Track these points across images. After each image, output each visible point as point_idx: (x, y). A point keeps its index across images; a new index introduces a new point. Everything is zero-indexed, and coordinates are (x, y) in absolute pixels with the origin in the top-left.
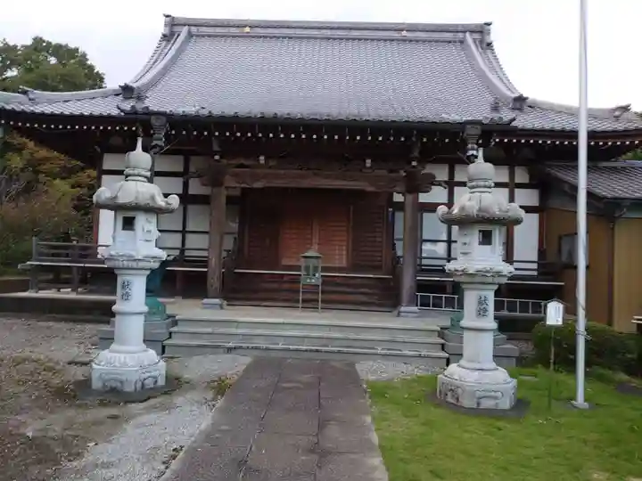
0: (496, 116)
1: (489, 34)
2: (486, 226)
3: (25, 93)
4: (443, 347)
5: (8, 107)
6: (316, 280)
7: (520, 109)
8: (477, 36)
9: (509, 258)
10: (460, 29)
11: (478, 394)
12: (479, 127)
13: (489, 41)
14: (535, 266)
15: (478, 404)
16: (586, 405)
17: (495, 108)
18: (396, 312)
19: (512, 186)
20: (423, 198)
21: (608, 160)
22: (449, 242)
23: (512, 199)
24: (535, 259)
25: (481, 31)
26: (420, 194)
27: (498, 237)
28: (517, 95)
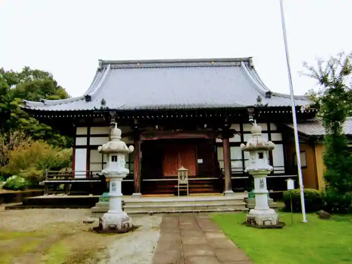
0: (259, 104)
1: (252, 62)
2: (260, 151)
3: (43, 101)
4: (246, 206)
5: (37, 109)
6: (185, 181)
7: (269, 97)
8: (247, 63)
9: (271, 163)
10: (238, 60)
11: (263, 219)
12: (253, 109)
13: (252, 65)
14: (283, 168)
15: (264, 223)
16: (307, 221)
17: (259, 100)
18: (223, 194)
19: (269, 132)
20: (231, 140)
21: (311, 118)
22: (243, 160)
23: (270, 139)
24: (283, 165)
25: (248, 61)
26: (230, 139)
27: (266, 155)
28: (267, 91)
